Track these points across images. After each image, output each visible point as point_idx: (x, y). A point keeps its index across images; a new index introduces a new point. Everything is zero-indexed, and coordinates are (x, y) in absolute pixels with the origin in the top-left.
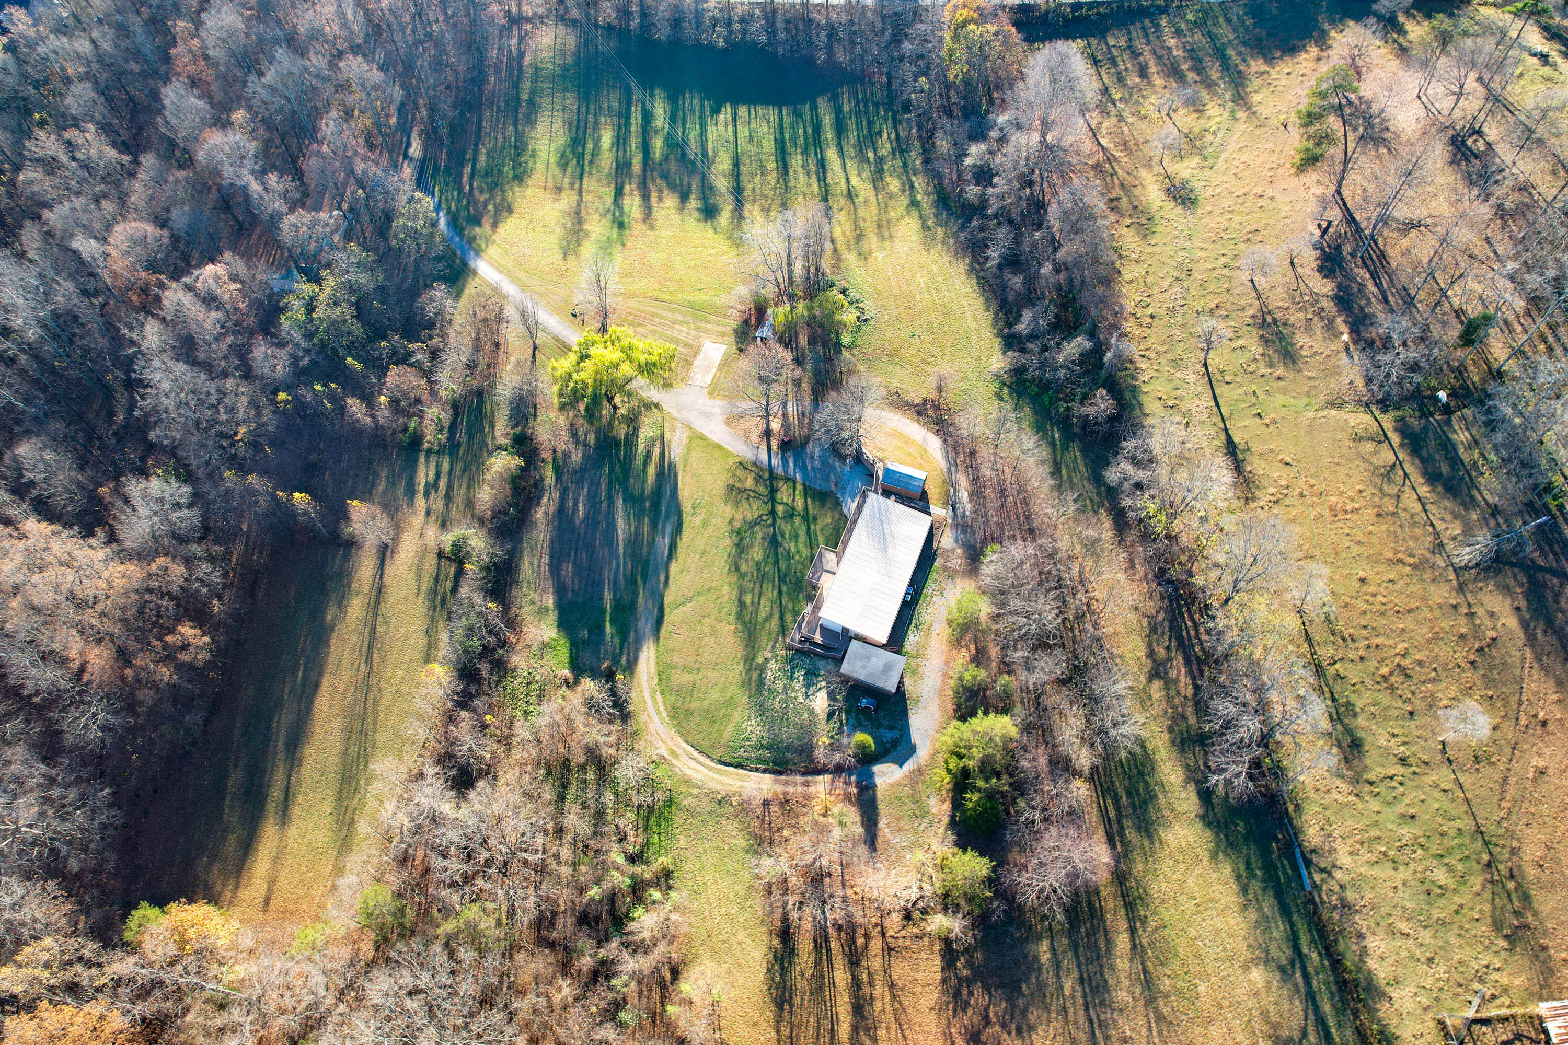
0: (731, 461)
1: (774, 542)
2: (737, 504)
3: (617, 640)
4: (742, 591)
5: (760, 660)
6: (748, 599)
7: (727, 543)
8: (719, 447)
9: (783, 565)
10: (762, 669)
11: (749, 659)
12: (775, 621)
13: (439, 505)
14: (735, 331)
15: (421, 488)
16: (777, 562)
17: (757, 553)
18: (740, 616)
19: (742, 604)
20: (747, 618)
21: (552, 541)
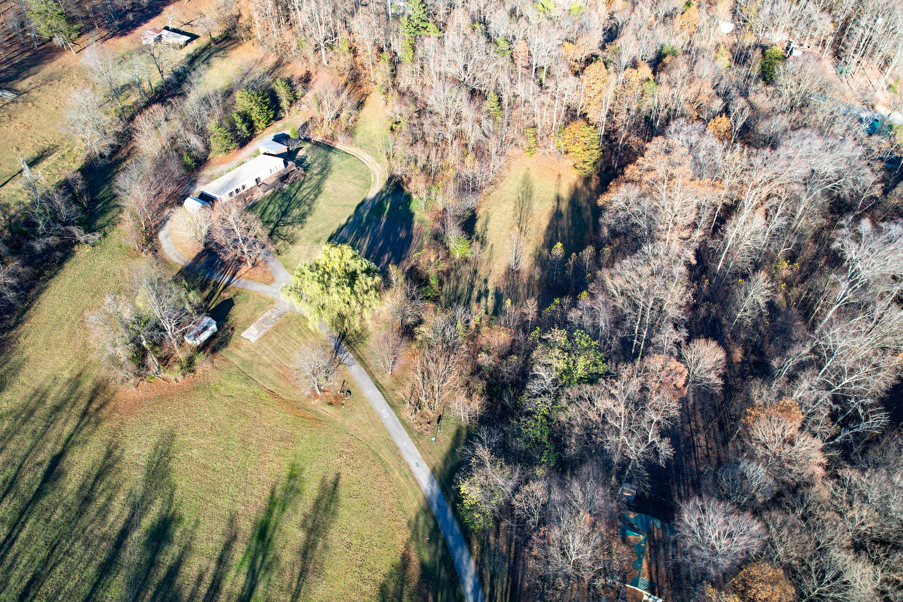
0: (284, 256)
1: (285, 213)
2: (292, 235)
3: (385, 202)
4: (313, 201)
5: (319, 177)
6: (312, 197)
7: (309, 219)
8: (286, 267)
9: (286, 204)
10: (320, 173)
11: (324, 178)
12: (304, 186)
13: (477, 283)
14: (227, 345)
15: (490, 297)
16: (289, 206)
17: (296, 212)
18: (320, 192)
19: (316, 196)
20: (317, 191)
21: (408, 248)
